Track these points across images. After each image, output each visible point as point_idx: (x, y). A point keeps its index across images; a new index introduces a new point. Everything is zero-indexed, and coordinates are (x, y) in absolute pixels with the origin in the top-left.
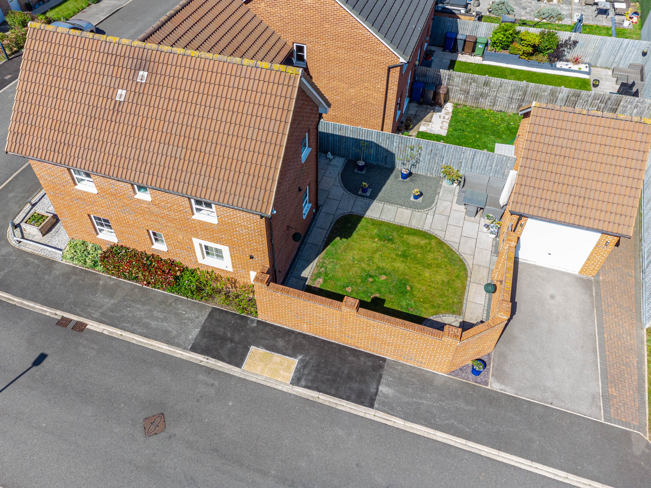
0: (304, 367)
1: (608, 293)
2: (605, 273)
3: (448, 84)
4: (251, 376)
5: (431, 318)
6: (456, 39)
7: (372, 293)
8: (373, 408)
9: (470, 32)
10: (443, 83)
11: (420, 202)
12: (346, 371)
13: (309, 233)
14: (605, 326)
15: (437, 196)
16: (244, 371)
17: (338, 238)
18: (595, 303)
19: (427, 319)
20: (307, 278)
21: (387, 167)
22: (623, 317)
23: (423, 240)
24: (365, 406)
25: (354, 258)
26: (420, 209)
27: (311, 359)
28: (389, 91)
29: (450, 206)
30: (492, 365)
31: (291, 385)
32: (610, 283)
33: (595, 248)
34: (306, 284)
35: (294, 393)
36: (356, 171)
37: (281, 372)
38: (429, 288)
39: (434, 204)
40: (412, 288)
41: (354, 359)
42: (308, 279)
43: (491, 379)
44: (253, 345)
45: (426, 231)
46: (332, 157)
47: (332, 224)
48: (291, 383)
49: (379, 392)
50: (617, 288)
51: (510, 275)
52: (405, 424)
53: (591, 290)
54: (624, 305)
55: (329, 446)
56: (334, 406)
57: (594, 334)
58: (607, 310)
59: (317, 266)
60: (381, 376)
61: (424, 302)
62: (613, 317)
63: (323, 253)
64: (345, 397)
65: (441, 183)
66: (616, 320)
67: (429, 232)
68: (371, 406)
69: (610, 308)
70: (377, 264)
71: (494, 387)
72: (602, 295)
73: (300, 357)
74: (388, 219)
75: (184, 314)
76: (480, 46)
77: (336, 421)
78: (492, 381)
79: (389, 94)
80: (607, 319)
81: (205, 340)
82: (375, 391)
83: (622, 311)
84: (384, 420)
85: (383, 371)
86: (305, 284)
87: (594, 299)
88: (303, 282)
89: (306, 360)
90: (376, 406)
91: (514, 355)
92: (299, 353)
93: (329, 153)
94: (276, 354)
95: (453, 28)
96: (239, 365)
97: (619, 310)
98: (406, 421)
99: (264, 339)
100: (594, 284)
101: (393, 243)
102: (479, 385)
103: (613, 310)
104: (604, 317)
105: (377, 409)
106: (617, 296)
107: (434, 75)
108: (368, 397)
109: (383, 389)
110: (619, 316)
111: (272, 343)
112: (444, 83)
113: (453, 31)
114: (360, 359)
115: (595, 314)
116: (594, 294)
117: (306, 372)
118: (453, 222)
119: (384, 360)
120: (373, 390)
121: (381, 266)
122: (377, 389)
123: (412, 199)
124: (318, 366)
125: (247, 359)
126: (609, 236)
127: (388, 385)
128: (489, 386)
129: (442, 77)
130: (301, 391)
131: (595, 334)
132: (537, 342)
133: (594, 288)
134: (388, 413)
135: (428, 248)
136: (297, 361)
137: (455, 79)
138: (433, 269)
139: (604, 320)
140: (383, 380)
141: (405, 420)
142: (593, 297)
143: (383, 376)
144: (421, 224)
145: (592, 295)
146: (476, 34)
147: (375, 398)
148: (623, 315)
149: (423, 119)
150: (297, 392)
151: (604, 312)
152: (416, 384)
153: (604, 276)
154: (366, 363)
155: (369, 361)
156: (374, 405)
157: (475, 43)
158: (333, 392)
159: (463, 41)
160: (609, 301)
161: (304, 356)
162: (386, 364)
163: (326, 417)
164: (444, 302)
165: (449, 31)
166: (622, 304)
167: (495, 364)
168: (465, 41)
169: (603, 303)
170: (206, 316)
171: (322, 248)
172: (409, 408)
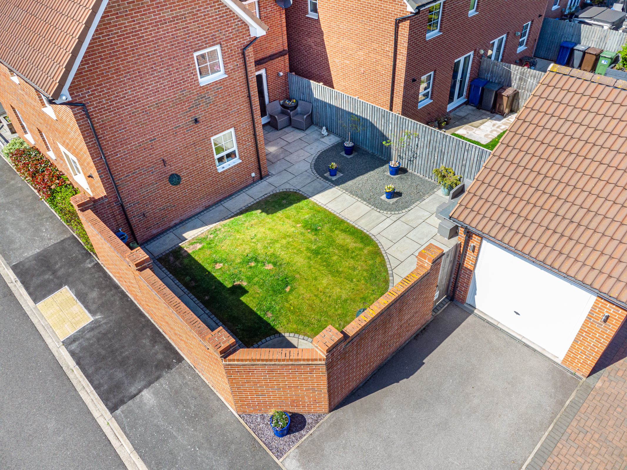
0: (92, 329)
1: (597, 411)
2: (612, 378)
3: (519, 87)
4: (36, 317)
5: (286, 335)
6: (572, 51)
7: (239, 279)
8: (111, 413)
9: (596, 43)
10: (513, 84)
11: (391, 203)
12: (127, 353)
13: (234, 196)
14: (551, 461)
15: (418, 202)
16: (36, 308)
17: (260, 211)
18: (558, 416)
19: (280, 333)
20: (187, 239)
21: (383, 158)
22: (598, 461)
23: (355, 242)
24: (106, 405)
25: (255, 235)
26: (386, 210)
27: (105, 323)
28: (398, 57)
29: (425, 218)
30: (311, 432)
31: (61, 344)
32: (611, 398)
33: (586, 321)
34: (180, 244)
35: (56, 354)
36: (343, 153)
37: (66, 325)
38: (315, 298)
39: (407, 210)
40: (291, 290)
41: (148, 344)
42: (186, 241)
43: (293, 451)
44: (68, 286)
45: (370, 235)
46: (327, 133)
47: (266, 196)
48: (63, 342)
49: (138, 397)
50: (619, 410)
51: (385, 302)
52: (131, 455)
53: (567, 396)
54: (614, 442)
55: (23, 435)
56: (78, 388)
57: (520, 462)
58: (573, 436)
59: (209, 231)
60: (158, 378)
61: (293, 313)
62: (578, 452)
63: (228, 220)
64: (96, 382)
65: (435, 190)
66: (579, 459)
67: (373, 237)
68: (112, 409)
69: (581, 436)
70: (275, 250)
71: (286, 465)
72: (582, 410)
73: (98, 317)
74: (335, 209)
75: (43, 232)
76: (603, 62)
77: (62, 408)
78: (292, 454)
79: (398, 61)
80: (564, 451)
81: (34, 261)
82: (135, 392)
83: (603, 450)
84: (113, 436)
85: (166, 372)
86: (178, 244)
87: (563, 410)
88: (179, 241)
89: (101, 322)
90: (118, 412)
91: (357, 433)
92: (101, 312)
93: (324, 128)
94: (80, 304)
95: (574, 36)
96: (36, 300)
97: (597, 445)
98: (135, 452)
99: (83, 284)
100: (578, 388)
101: (316, 235)
102: (268, 451)
103: (585, 442)
104: (559, 445)
105: (116, 418)
106: (611, 423)
107: (503, 72)
108: (121, 395)
109: (147, 394)
110: (591, 456)
111: (85, 290)
112: (515, 84)
113: (573, 41)
114: (154, 346)
115: (547, 434)
116: (568, 402)
117: (88, 336)
118: (415, 236)
119: (180, 359)
120: (133, 390)
121: (279, 253)
122: (140, 391)
123: (384, 197)
124: (105, 334)
125: (49, 299)
126: (609, 304)
127: (156, 394)
128: (281, 460)
129: (512, 76)
130: (63, 353)
131: (523, 465)
132: (409, 431)
133: (574, 394)
134: (123, 429)
135: (354, 254)
136: (92, 319)
137: (529, 80)
138: (338, 279)
139: (556, 449)
140: (156, 384)
141: (135, 449)
142: (563, 406)
143: (162, 380)
144: (370, 225)
145: (562, 403)
146: (603, 46)
147: (125, 401)
148: (599, 456)
149: (470, 122)
150: (60, 354)
151: (565, 438)
152: (190, 408)
153: (607, 384)
154: (156, 354)
155: (163, 353)
156: (117, 409)
157: (598, 57)
158: (90, 371)
159: (582, 53)
160: (589, 423)
161: (102, 318)
162: (177, 366)
163: (56, 397)
164: (319, 321)
165: (568, 40)
166: (610, 437)
167: (317, 433)
168: (584, 53)
169: (574, 423)
170: (59, 241)
171: (233, 214)
172: (153, 435)
